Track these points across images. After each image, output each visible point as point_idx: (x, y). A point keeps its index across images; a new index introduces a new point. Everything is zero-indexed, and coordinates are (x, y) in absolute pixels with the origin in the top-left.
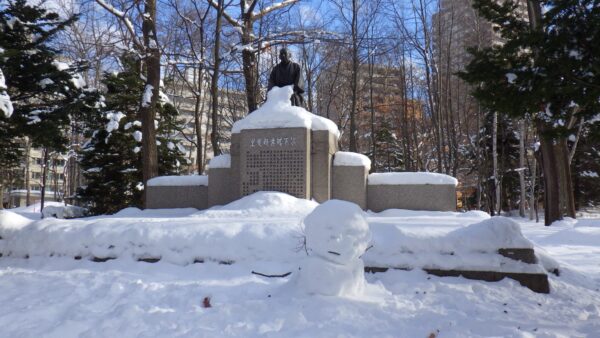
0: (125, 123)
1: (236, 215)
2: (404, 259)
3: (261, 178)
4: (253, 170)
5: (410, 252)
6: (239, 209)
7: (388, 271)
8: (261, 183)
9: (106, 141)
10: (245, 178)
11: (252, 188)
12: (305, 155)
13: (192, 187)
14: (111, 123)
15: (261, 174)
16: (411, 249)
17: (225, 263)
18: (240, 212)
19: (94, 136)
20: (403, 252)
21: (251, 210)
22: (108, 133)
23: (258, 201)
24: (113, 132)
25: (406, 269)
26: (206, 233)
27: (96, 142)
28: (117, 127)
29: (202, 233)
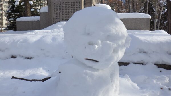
0: (21, 3)
1: (48, 32)
2: (141, 57)
3: (61, 15)
4: (57, 12)
5: (145, 52)
6: (50, 29)
7: (129, 65)
8: (61, 18)
9: (15, 9)
10: (54, 16)
11: (57, 20)
12: (81, 4)
13: (34, 21)
14: (16, 2)
15: (61, 13)
16: (146, 50)
17: (28, 58)
18: (50, 31)
19: (10, 7)
20: (140, 52)
21: (55, 30)
22: (15, 6)
23: (59, 26)
24: (17, 5)
25: (142, 64)
26: (18, 41)
27: (12, 9)
28: (18, 4)
29: (16, 41)
